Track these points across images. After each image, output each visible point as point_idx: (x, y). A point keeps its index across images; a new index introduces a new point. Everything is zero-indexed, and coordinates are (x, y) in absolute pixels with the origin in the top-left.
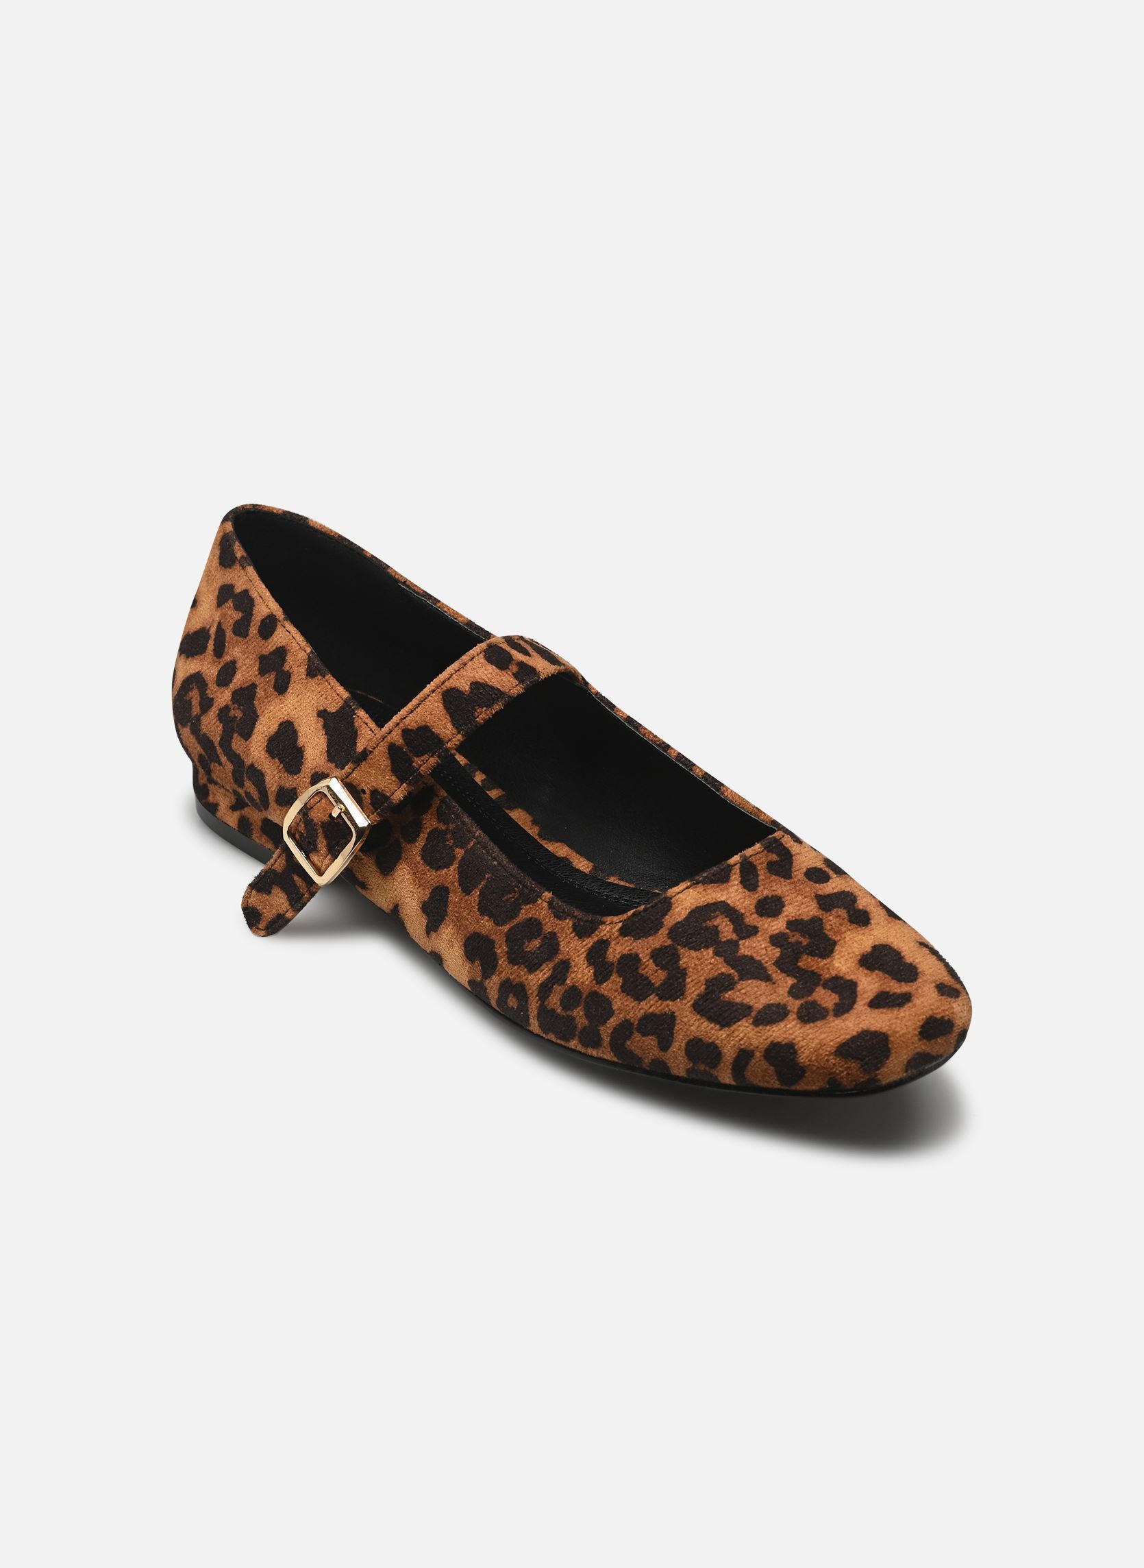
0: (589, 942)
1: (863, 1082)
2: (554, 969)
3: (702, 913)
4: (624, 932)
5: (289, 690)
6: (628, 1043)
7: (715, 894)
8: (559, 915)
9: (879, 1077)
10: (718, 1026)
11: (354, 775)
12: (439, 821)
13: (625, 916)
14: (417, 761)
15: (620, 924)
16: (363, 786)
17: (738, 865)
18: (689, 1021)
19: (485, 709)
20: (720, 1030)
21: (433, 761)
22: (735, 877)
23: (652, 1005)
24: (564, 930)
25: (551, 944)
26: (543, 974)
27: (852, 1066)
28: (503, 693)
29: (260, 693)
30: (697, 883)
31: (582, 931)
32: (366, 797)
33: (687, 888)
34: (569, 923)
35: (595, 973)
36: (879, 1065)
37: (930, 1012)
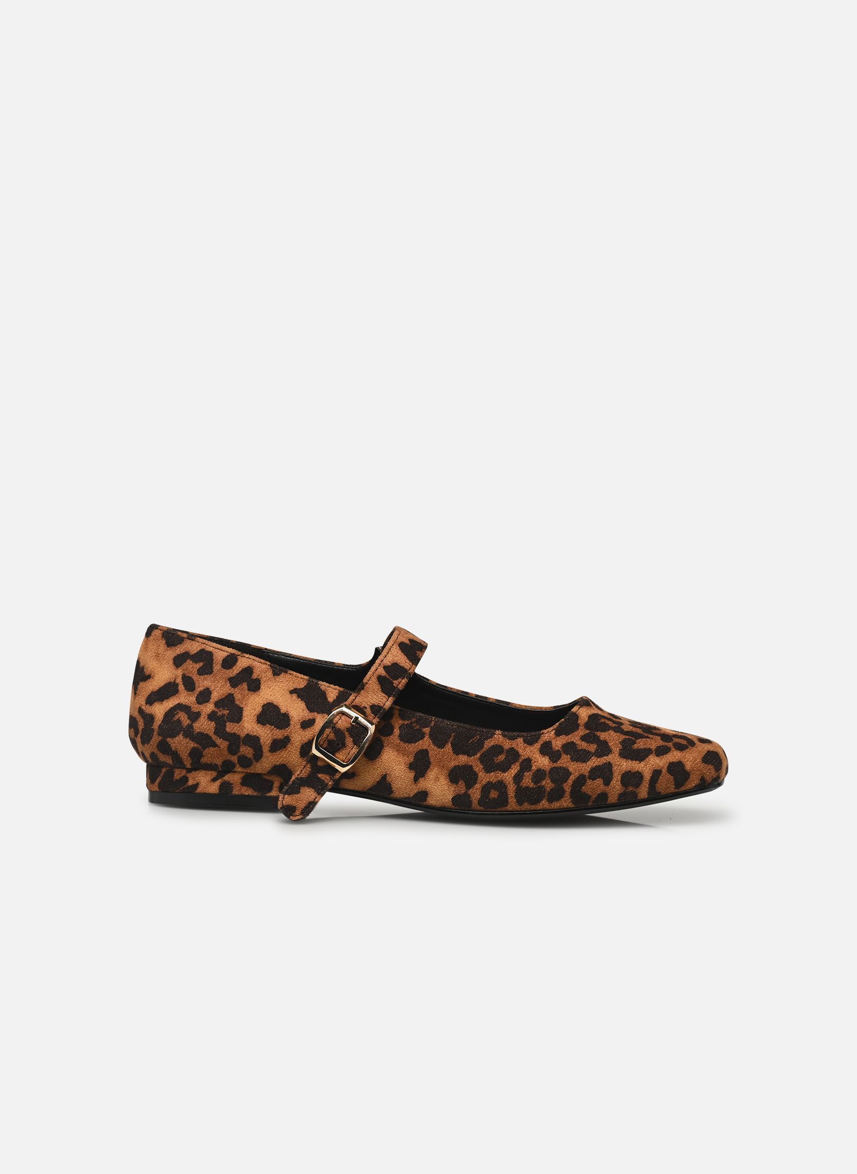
0: (538, 746)
2: (521, 765)
3: (594, 717)
4: (558, 733)
5: (262, 687)
6: (583, 788)
8: (512, 738)
10: (637, 762)
11: (357, 700)
12: (403, 719)
13: (555, 726)
14: (396, 682)
15: (554, 731)
16: (364, 704)
18: (620, 763)
20: (640, 763)
21: (404, 681)
23: (594, 762)
24: (519, 744)
25: (513, 755)
26: (515, 769)
29: (238, 696)
31: (530, 742)
32: (368, 711)
33: (579, 708)
34: (520, 740)
35: (550, 759)
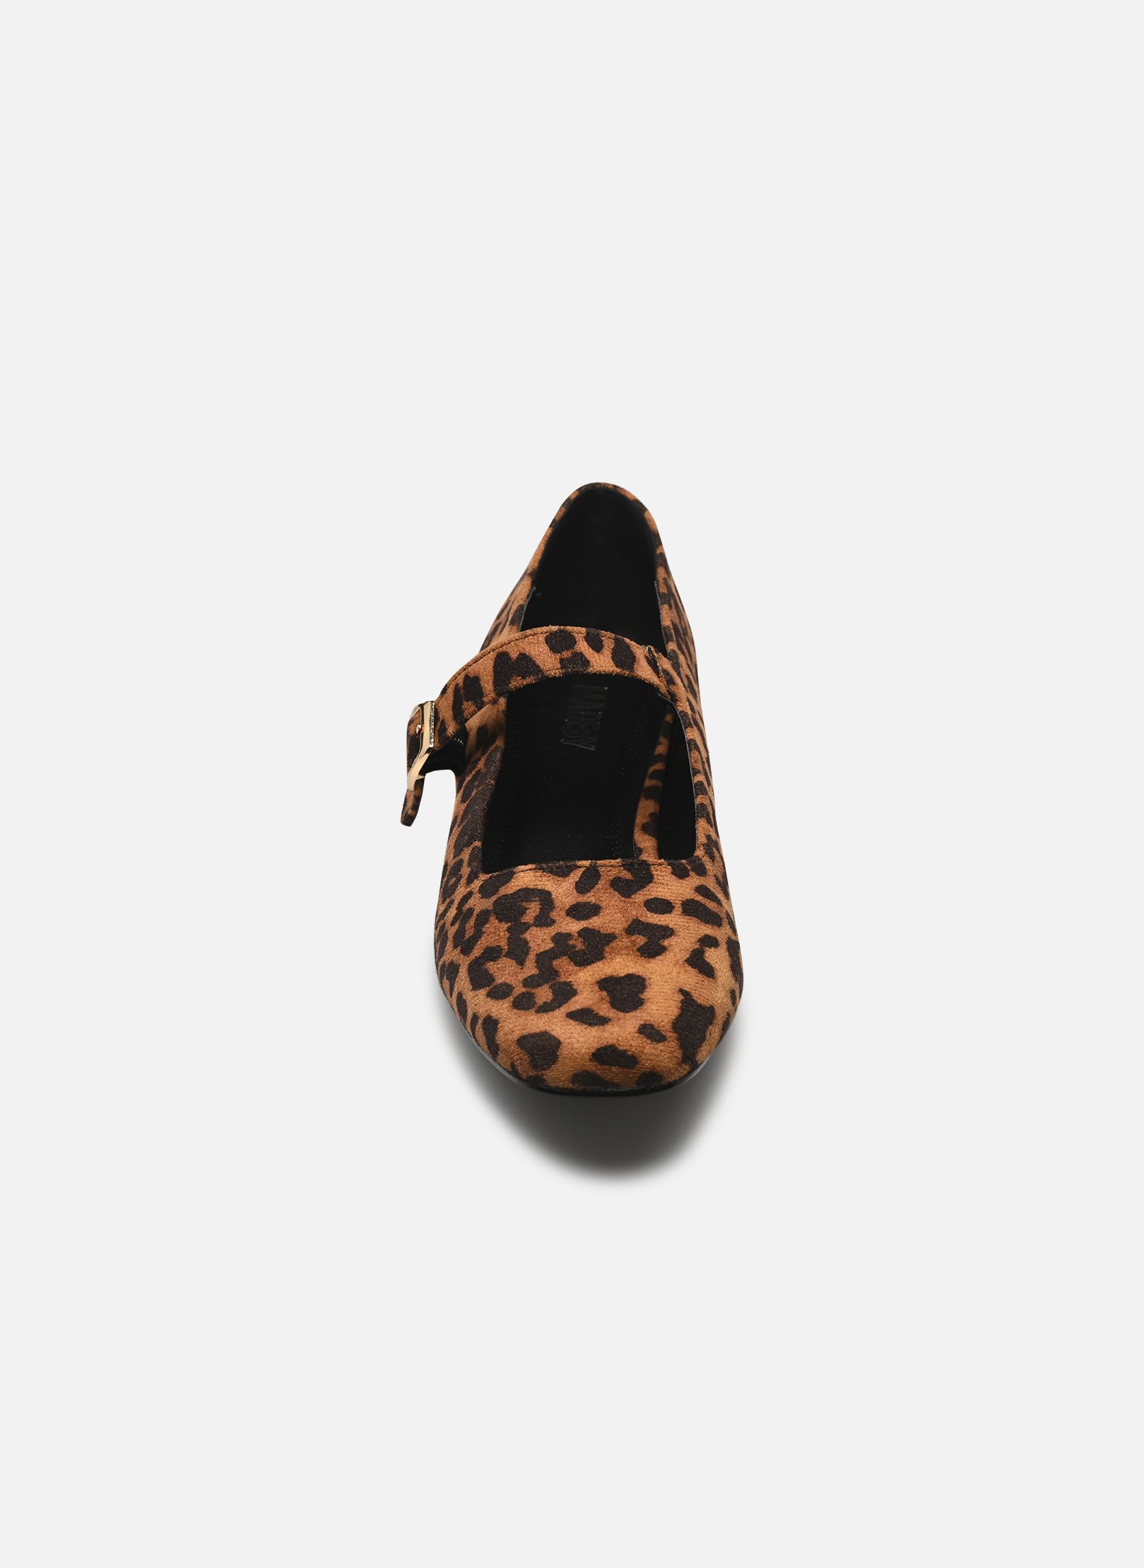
0: (467, 890)
1: (531, 1076)
3: (527, 894)
4: (481, 889)
7: (546, 883)
9: (545, 1077)
10: (471, 988)
13: (487, 876)
15: (482, 882)
17: (584, 868)
18: (462, 976)
19: (520, 678)
20: (471, 991)
22: (576, 876)
24: (465, 875)
25: (456, 884)
27: (524, 1058)
28: (541, 671)
30: (540, 869)
31: (469, 880)
33: (531, 869)
34: (469, 871)
36: (545, 1067)
37: (614, 1041)
